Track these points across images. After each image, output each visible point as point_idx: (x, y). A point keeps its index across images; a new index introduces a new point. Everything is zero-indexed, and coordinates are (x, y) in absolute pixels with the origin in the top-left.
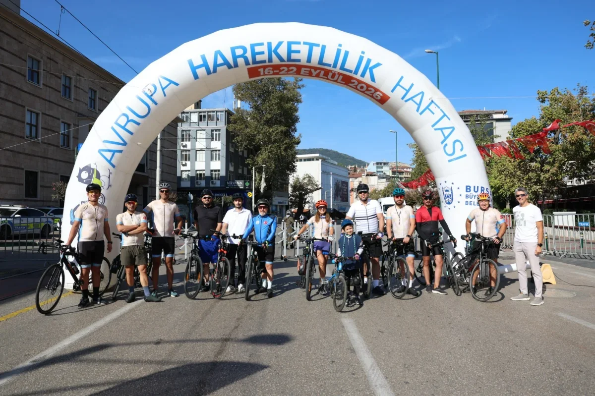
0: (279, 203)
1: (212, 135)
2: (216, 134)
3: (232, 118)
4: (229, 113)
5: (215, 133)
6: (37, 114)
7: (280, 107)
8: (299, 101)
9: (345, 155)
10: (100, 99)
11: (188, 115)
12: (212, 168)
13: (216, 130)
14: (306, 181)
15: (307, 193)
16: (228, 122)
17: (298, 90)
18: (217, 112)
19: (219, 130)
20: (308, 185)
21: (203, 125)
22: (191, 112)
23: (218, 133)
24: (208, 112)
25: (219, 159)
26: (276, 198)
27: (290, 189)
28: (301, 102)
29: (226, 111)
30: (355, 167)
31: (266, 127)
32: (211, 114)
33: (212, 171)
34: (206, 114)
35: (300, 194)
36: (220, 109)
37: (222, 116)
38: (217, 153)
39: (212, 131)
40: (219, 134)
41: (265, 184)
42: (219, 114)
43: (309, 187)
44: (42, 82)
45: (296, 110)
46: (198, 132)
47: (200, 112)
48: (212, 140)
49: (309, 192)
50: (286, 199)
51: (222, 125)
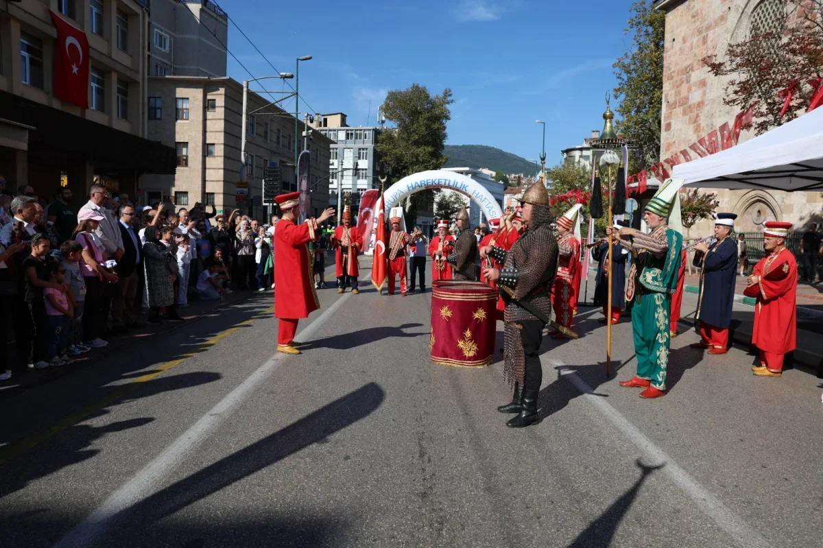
0: (423, 223)
1: (359, 153)
2: (363, 153)
3: (380, 137)
4: (377, 132)
5: (362, 151)
6: (252, 156)
7: (428, 127)
8: (447, 118)
9: (512, 155)
10: (283, 136)
11: (336, 132)
12: (359, 187)
13: (363, 149)
14: (452, 199)
15: (453, 212)
16: (376, 141)
17: (447, 106)
18: (365, 130)
19: (367, 149)
20: (455, 203)
21: (350, 143)
22: (338, 130)
23: (365, 151)
24: (356, 130)
25: (366, 178)
26: (421, 217)
27: (435, 206)
28: (449, 119)
29: (373, 130)
30: (519, 177)
31: (414, 147)
32: (358, 132)
33: (359, 190)
34: (353, 132)
35: (446, 213)
36: (368, 128)
37: (370, 135)
38: (364, 172)
39: (360, 149)
40: (366, 153)
41: (410, 204)
42: (367, 132)
43: (456, 206)
44: (255, 132)
45: (445, 128)
46: (345, 150)
47: (347, 130)
48: (359, 158)
49: (456, 211)
50: (431, 219)
51: (369, 144)
